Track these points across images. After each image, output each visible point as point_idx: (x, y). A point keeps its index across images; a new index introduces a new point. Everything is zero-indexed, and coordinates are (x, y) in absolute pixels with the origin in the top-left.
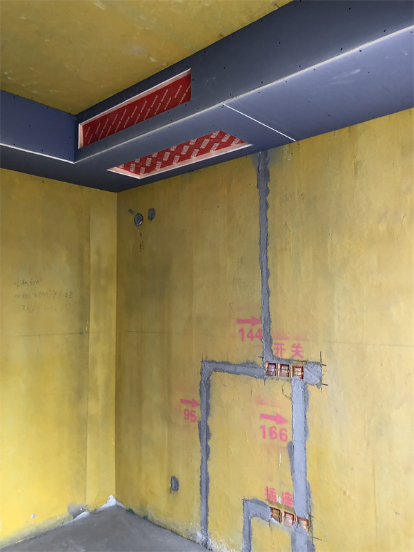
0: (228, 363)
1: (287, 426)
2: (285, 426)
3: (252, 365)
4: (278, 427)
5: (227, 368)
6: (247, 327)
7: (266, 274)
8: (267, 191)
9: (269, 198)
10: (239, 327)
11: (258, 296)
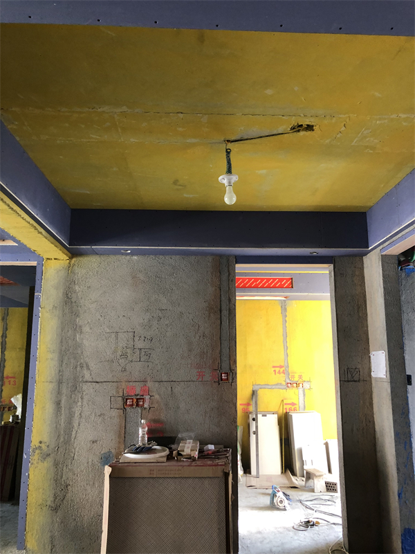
0: (268, 385)
1: (297, 406)
2: (295, 406)
3: (281, 384)
4: (293, 407)
5: (267, 387)
6: (277, 369)
7: (286, 348)
8: (286, 316)
9: (287, 319)
10: (274, 369)
11: (282, 356)
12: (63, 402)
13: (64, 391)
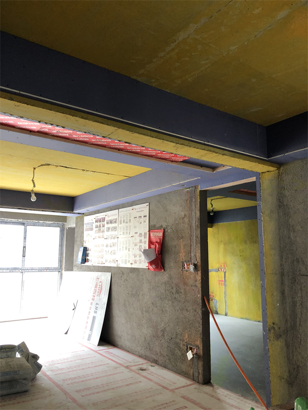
12: (286, 292)
13: (286, 282)
